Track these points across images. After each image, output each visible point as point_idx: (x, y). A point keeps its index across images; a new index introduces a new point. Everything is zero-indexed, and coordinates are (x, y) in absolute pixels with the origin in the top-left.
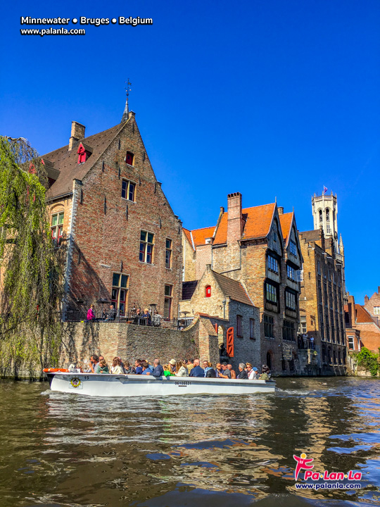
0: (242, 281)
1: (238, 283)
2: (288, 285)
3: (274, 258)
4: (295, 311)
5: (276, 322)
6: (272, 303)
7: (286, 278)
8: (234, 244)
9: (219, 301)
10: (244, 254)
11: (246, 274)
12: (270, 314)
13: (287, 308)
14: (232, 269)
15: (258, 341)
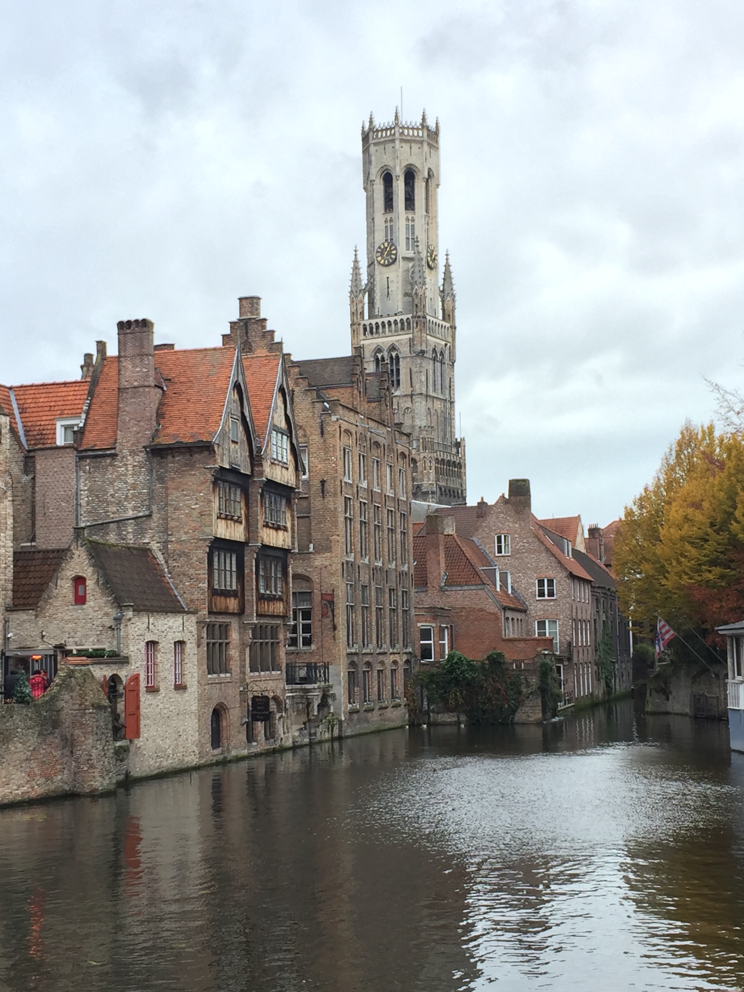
0: (155, 546)
1: (145, 551)
2: (266, 542)
3: (231, 483)
4: (280, 599)
5: (234, 636)
6: (226, 594)
7: (260, 524)
8: (133, 453)
9: (106, 614)
10: (161, 479)
11: (165, 530)
12: (221, 619)
13: (261, 598)
14: (131, 513)
15: (193, 688)
